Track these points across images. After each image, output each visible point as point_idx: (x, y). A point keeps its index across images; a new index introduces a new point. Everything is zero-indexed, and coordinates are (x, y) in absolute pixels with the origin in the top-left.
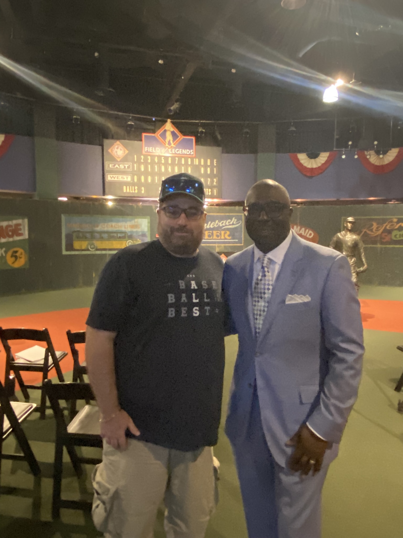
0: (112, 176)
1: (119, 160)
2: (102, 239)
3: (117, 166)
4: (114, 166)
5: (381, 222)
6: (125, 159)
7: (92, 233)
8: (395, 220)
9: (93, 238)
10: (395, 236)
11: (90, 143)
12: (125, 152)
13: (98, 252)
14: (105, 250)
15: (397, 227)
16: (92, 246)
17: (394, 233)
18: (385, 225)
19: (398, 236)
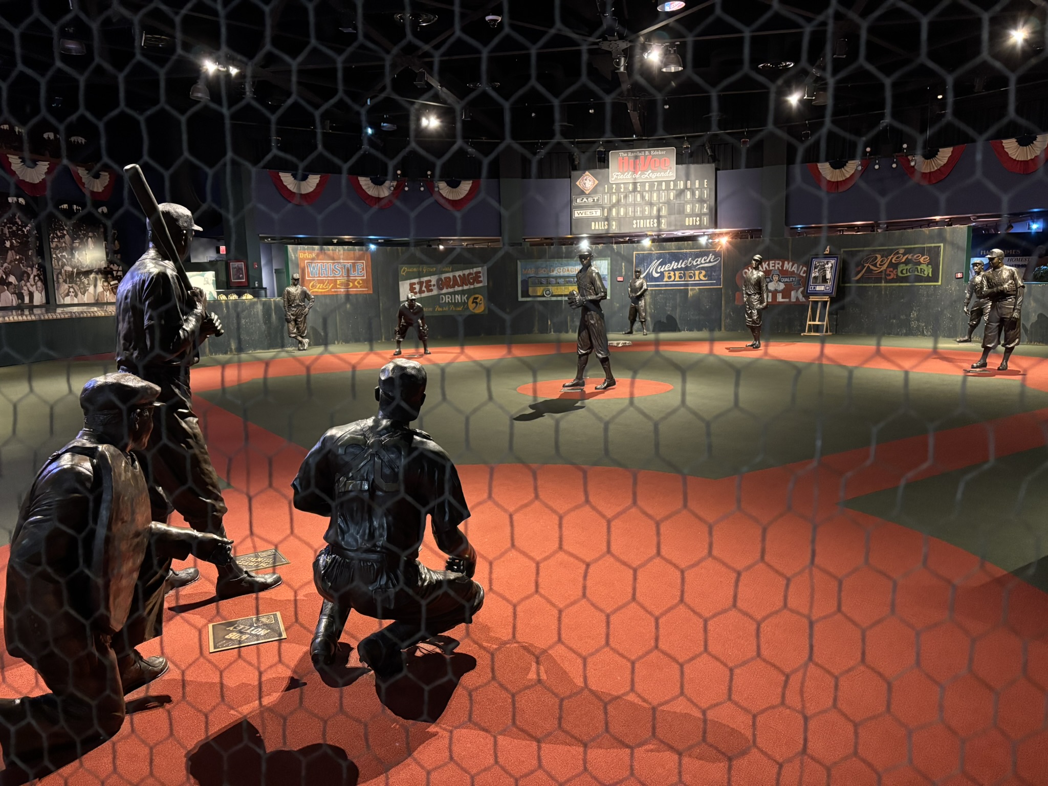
0: (579, 212)
1: (587, 192)
2: (558, 284)
3: (585, 200)
4: (582, 200)
5: (886, 254)
6: (595, 191)
7: (548, 278)
8: (902, 251)
9: (549, 283)
10: (902, 272)
11: (559, 176)
12: (594, 183)
13: (554, 299)
14: (561, 296)
15: (903, 260)
16: (548, 292)
17: (901, 267)
18: (890, 257)
19: (904, 272)
